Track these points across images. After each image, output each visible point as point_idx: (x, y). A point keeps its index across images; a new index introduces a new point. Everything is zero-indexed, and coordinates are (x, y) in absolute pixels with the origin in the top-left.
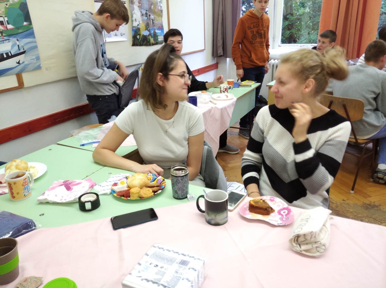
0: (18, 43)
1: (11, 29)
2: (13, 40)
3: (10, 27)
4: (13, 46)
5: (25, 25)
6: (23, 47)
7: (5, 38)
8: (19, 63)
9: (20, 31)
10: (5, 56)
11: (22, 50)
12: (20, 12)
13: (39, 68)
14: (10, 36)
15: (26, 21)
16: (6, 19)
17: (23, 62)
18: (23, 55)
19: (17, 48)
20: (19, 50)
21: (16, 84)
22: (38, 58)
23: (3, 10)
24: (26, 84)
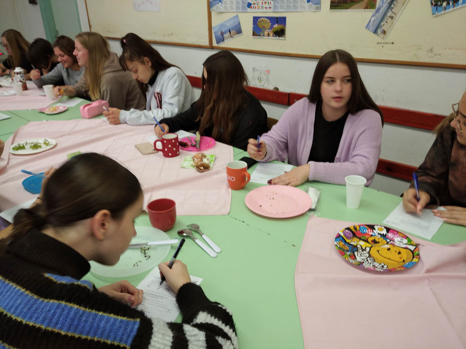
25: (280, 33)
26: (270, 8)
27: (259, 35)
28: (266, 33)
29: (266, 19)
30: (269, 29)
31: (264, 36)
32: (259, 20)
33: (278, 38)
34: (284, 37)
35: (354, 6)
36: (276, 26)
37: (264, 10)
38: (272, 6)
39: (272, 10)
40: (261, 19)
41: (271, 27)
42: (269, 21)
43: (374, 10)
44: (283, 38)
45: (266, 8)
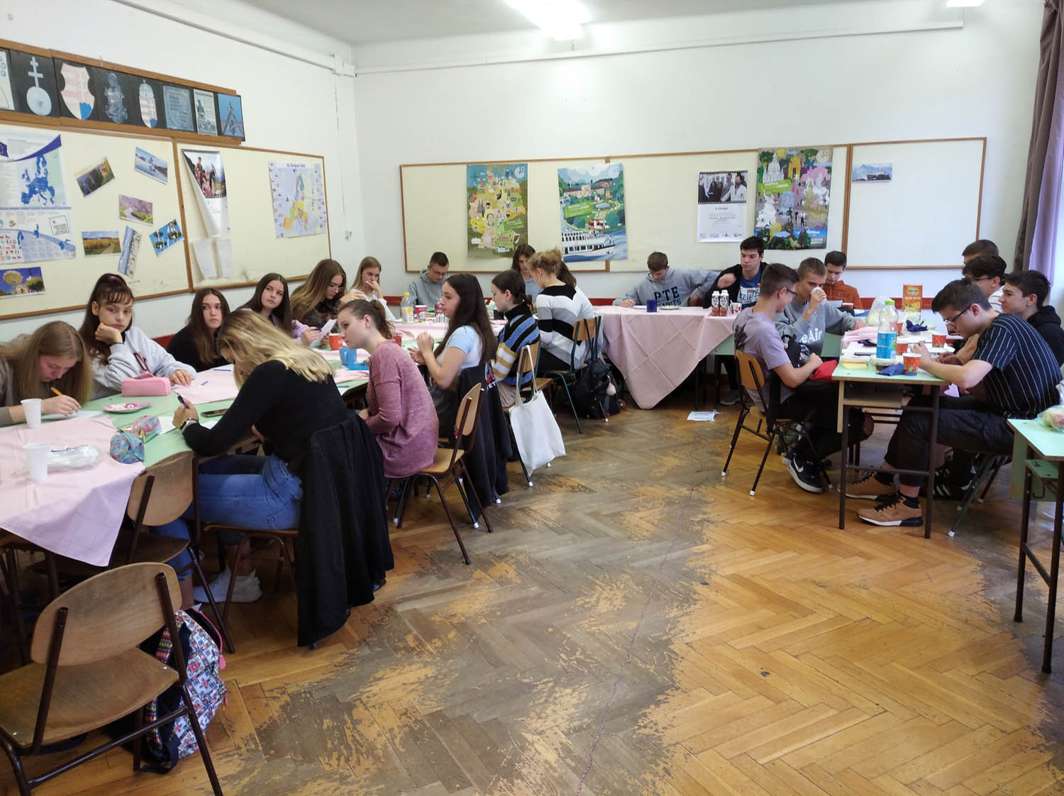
0: (610, 238)
1: (608, 229)
2: (608, 236)
3: (607, 227)
4: (605, 241)
5: (620, 226)
6: (613, 241)
7: (602, 234)
8: (608, 253)
9: (614, 230)
10: (599, 247)
11: (612, 244)
12: (617, 216)
13: (625, 258)
15: (620, 223)
16: (605, 222)
18: (612, 247)
19: (608, 241)
20: (610, 243)
21: (604, 268)
22: (625, 251)
23: (605, 216)
24: (611, 270)
25: (38, 287)
26: (19, 257)
27: (9, 294)
28: (18, 289)
29: (14, 272)
30: (21, 284)
31: (16, 293)
32: (5, 274)
33: (36, 293)
34: (44, 290)
35: (105, 251)
36: (30, 279)
37: (12, 261)
38: (21, 254)
39: (22, 260)
40: (8, 272)
41: (24, 282)
42: (19, 274)
43: (121, 254)
44: (43, 292)
45: (14, 258)
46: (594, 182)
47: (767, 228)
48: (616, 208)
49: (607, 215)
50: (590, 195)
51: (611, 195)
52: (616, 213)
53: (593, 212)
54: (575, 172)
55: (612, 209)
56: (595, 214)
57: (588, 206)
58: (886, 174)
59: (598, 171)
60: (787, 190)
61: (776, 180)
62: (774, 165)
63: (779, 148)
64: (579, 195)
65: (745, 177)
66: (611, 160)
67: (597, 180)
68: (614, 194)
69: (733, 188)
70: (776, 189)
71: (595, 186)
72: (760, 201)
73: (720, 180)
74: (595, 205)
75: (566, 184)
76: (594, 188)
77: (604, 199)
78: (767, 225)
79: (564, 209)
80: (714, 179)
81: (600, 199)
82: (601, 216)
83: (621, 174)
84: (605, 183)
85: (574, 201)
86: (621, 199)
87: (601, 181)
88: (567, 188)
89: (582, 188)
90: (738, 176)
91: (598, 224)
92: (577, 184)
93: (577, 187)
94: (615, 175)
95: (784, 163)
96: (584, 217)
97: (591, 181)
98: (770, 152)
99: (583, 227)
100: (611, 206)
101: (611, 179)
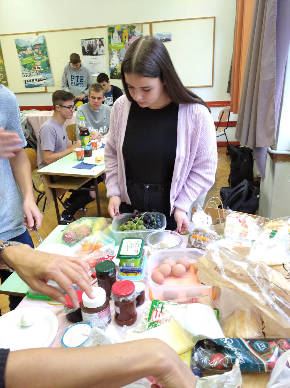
0: (45, 75)
1: (42, 70)
2: (43, 74)
3: (42, 69)
4: (43, 77)
5: (48, 69)
6: (46, 77)
7: (40, 73)
9: (46, 71)
10: (40, 80)
11: (46, 78)
12: (46, 64)
14: (42, 73)
15: (48, 67)
16: (41, 66)
17: (47, 83)
18: (46, 80)
19: (44, 77)
20: (45, 78)
21: (45, 91)
23: (40, 63)
24: (48, 91)
46: (33, 46)
47: (115, 68)
48: (44, 59)
49: (41, 63)
50: (32, 53)
51: (41, 52)
52: (45, 62)
53: (35, 62)
54: (22, 40)
55: (43, 60)
56: (35, 63)
57: (31, 59)
58: (169, 38)
59: (34, 40)
60: (123, 48)
61: (117, 42)
62: (116, 34)
63: (117, 25)
64: (27, 53)
65: (103, 42)
66: (39, 34)
67: (34, 45)
68: (42, 52)
69: (98, 47)
70: (118, 47)
71: (34, 48)
72: (111, 54)
73: (92, 43)
74: (35, 58)
75: (19, 47)
76: (33, 49)
77: (38, 55)
78: (115, 67)
79: (21, 60)
80: (88, 42)
81: (37, 55)
82: (38, 63)
83: (45, 41)
84: (38, 46)
85: (25, 56)
86: (46, 54)
87: (35, 45)
88: (20, 49)
89: (28, 49)
90: (99, 41)
91: (38, 68)
92: (25, 47)
93: (25, 49)
94: (41, 42)
95: (120, 33)
96: (30, 65)
97: (31, 45)
98: (113, 27)
99: (31, 70)
100: (43, 58)
101: (40, 44)
